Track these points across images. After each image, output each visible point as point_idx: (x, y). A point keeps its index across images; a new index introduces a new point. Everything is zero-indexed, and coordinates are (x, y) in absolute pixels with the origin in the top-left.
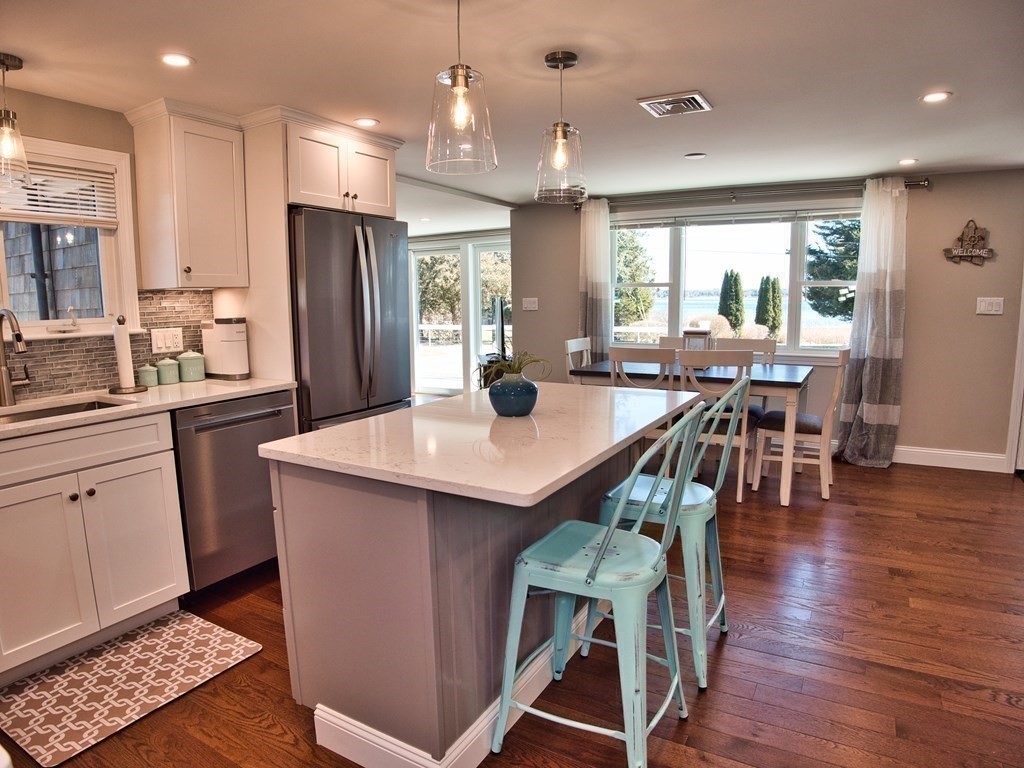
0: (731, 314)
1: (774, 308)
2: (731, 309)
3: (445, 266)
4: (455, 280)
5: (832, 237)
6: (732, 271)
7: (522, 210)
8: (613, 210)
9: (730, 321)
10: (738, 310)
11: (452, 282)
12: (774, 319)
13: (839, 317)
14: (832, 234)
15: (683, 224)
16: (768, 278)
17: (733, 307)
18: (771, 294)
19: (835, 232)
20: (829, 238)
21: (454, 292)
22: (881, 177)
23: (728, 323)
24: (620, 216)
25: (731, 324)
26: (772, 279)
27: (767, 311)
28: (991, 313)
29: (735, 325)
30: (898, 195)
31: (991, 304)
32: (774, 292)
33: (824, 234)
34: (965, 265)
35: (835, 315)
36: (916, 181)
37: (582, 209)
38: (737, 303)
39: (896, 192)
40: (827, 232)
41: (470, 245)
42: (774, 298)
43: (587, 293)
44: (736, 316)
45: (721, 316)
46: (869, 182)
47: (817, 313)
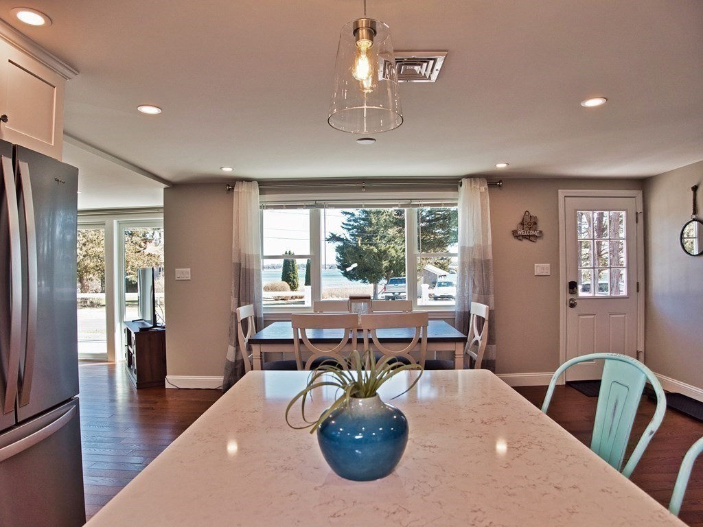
0: (290, 280)
2: (290, 277)
4: (84, 256)
5: (352, 231)
6: (290, 251)
7: (175, 188)
8: (262, 192)
9: (290, 285)
10: (294, 278)
11: (82, 257)
13: (360, 281)
14: (353, 229)
15: (322, 207)
17: (292, 276)
19: (354, 227)
20: (351, 231)
21: (83, 266)
22: (472, 177)
23: (289, 287)
24: (268, 197)
25: (291, 287)
28: (544, 274)
29: (293, 288)
30: (484, 190)
31: (543, 268)
34: (526, 242)
35: (357, 279)
36: (494, 181)
37: (235, 190)
38: (294, 273)
39: (483, 189)
40: (350, 227)
41: (115, 222)
43: (240, 264)
44: (293, 282)
45: (284, 282)
46: (464, 181)
47: (346, 278)
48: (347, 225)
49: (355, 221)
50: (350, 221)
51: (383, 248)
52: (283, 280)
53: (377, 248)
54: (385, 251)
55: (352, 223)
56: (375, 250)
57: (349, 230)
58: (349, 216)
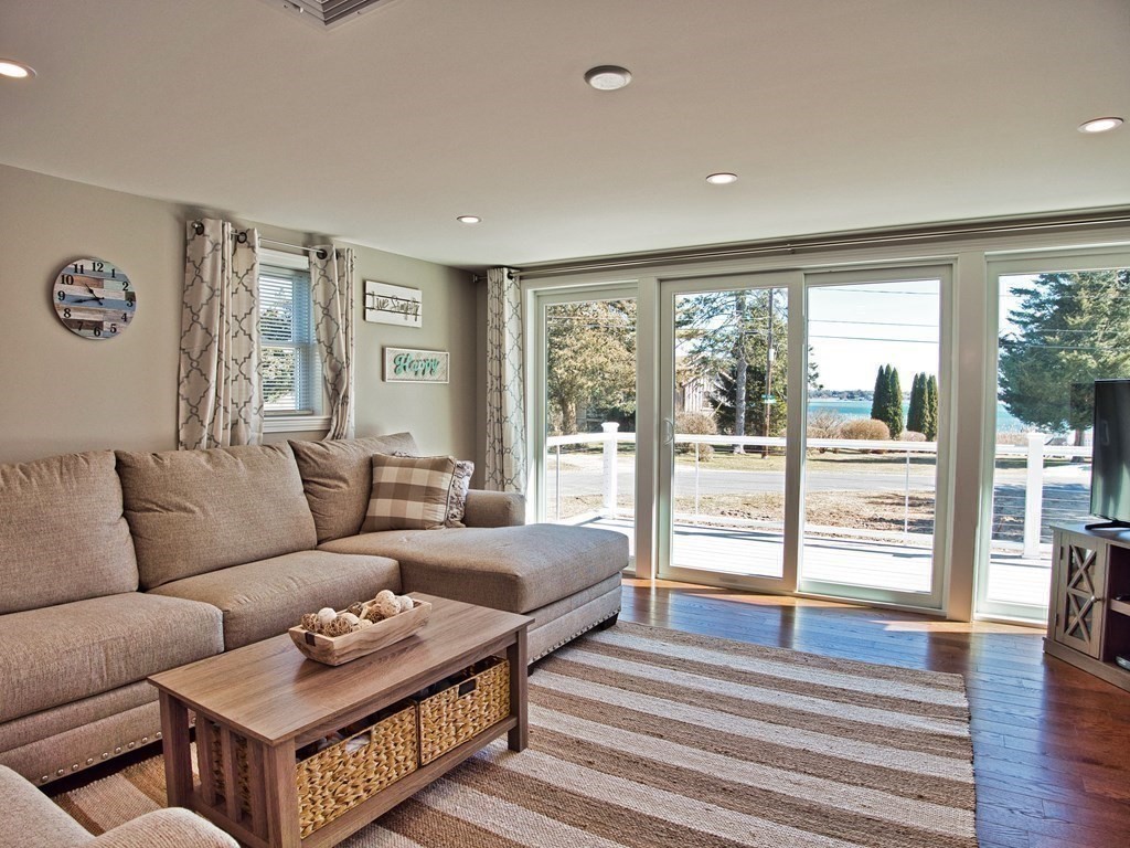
0: (888, 419)
1: (930, 412)
2: (888, 412)
3: (567, 352)
5: (1031, 326)
6: (888, 367)
9: (889, 426)
10: (895, 414)
12: (931, 424)
14: (1032, 323)
16: (923, 376)
17: (891, 410)
18: (927, 395)
19: (1034, 319)
20: (1028, 328)
26: (928, 378)
27: (922, 416)
29: (895, 433)
32: (930, 393)
33: (1022, 322)
38: (895, 406)
40: (1025, 320)
42: (931, 400)
44: (894, 422)
48: (1019, 314)
49: (1039, 306)
50: (1030, 307)
51: (1112, 359)
52: (873, 417)
53: (1097, 357)
54: (1115, 365)
55: (1031, 311)
56: (1092, 363)
57: (1025, 324)
58: (1028, 297)
